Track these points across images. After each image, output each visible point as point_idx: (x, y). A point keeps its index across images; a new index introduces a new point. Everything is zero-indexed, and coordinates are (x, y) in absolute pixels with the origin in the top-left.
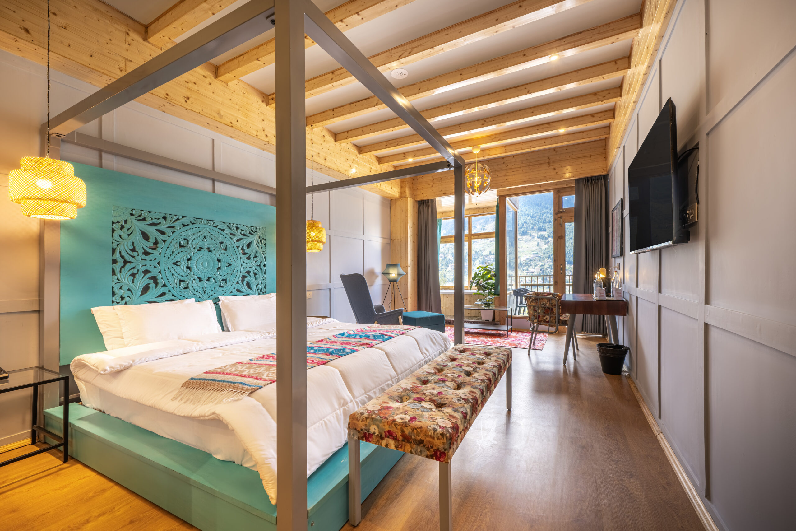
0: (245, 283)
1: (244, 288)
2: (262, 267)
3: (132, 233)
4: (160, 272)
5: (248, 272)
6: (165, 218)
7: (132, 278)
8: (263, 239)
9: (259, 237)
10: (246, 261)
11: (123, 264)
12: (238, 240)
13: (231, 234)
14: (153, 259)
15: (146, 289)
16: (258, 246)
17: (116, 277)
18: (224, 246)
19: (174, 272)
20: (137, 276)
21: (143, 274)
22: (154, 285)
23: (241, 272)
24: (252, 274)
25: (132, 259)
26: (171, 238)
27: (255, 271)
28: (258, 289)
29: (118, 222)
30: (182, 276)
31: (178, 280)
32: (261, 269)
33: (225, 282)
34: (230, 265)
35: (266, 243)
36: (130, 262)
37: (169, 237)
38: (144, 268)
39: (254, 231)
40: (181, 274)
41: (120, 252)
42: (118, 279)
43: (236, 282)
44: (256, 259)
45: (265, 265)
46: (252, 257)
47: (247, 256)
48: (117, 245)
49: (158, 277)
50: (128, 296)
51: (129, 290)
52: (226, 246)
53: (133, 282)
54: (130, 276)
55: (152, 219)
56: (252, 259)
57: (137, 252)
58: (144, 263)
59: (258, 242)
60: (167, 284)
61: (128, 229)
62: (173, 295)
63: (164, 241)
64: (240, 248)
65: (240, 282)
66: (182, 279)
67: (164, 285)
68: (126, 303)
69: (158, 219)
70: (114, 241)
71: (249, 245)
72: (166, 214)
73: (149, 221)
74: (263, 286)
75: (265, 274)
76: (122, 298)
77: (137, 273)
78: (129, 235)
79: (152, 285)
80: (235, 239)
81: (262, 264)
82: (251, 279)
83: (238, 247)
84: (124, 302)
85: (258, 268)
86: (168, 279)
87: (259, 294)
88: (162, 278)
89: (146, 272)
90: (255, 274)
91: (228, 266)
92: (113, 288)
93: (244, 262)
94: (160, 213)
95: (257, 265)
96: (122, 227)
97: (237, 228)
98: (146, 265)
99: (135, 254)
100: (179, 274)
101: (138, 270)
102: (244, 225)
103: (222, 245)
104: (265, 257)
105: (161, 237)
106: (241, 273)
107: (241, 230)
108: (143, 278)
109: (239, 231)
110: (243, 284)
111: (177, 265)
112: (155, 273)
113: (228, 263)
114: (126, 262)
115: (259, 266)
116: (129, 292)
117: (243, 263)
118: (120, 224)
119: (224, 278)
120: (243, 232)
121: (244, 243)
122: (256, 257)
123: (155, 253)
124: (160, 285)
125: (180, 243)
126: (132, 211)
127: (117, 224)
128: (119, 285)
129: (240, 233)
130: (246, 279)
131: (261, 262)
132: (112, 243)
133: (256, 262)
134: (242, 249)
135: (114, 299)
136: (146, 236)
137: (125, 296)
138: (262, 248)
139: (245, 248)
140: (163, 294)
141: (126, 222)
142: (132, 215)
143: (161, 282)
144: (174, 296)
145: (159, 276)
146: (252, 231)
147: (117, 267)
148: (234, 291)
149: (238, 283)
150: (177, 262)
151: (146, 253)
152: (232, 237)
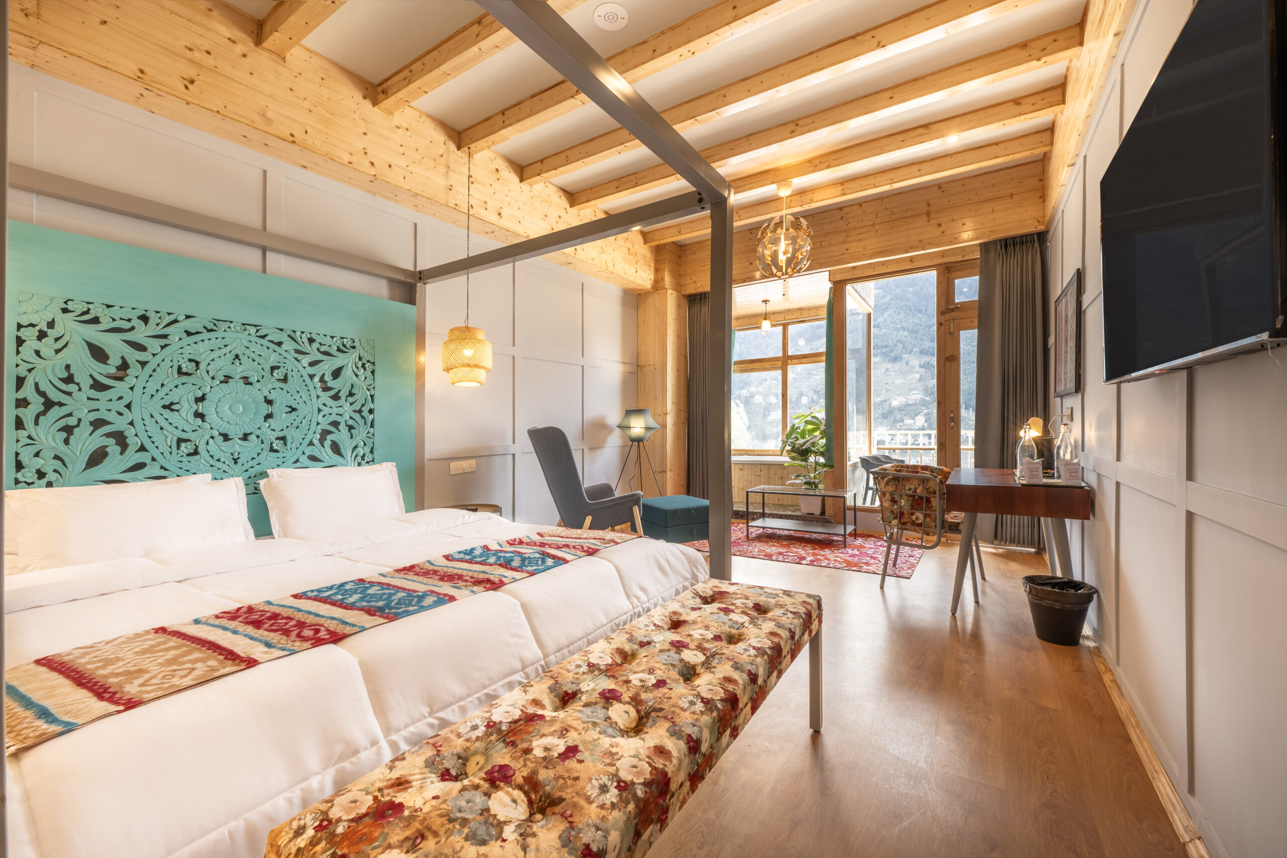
0: (327, 443)
1: (326, 453)
2: (365, 413)
3: (65, 346)
4: (131, 423)
5: (335, 424)
6: (144, 319)
7: (65, 435)
8: (368, 361)
9: (360, 359)
10: (330, 402)
11: (42, 408)
12: (312, 364)
13: (297, 351)
14: (114, 399)
15: (97, 458)
16: (357, 376)
17: (23, 434)
18: (280, 374)
19: (164, 424)
20: (76, 430)
21: (92, 428)
22: (118, 449)
23: (318, 424)
24: (342, 427)
25: (64, 398)
26: (158, 359)
27: (351, 422)
28: (356, 456)
29: (32, 325)
30: (183, 431)
31: (175, 439)
32: (363, 417)
33: (282, 442)
34: (294, 410)
35: (374, 370)
36: (61, 404)
37: (154, 355)
38: (93, 416)
39: (348, 346)
40: (181, 428)
41: (36, 385)
42: (30, 437)
43: (307, 441)
44: (351, 399)
45: (371, 411)
46: (343, 394)
47: (332, 393)
48: (30, 370)
49: (126, 434)
50: (55, 471)
51: (56, 457)
52: (286, 374)
53: (66, 442)
54: (60, 430)
55: (114, 320)
56: (343, 399)
57: (78, 384)
58: (93, 405)
59: (357, 368)
60: (148, 444)
61: (57, 340)
62: (162, 467)
63: (143, 364)
64: (316, 379)
65: (316, 442)
66: (184, 436)
67: (142, 448)
68: (50, 485)
69: (129, 320)
70: (20, 362)
71: (336, 374)
72: (146, 311)
73: (106, 323)
74: (367, 450)
75: (372, 426)
76: (41, 475)
77: (78, 425)
78: (57, 351)
79: (113, 449)
80: (305, 361)
81: (365, 410)
82: (341, 436)
83: (312, 377)
84: (44, 481)
85: (357, 416)
86: (150, 437)
87: (359, 464)
88: (136, 435)
89: (98, 424)
90: (351, 428)
91: (290, 412)
92: (17, 454)
93: (324, 405)
94: (133, 309)
95: (355, 411)
96: (42, 335)
97: (311, 341)
98: (98, 410)
99: (72, 388)
100: (176, 428)
101: (80, 420)
102: (325, 336)
103: (276, 371)
104: (372, 396)
105: (133, 356)
106: (319, 426)
107: (321, 344)
108: (90, 435)
109: (315, 345)
110: (324, 447)
111: (172, 410)
112: (119, 424)
113: (290, 407)
114: (49, 404)
115: (360, 411)
116: (59, 463)
117: (322, 407)
118: (37, 328)
119: (281, 434)
120: (323, 349)
121: (327, 367)
122: (351, 394)
123: (121, 388)
124: (131, 450)
125: (180, 368)
126: (66, 303)
127: (30, 328)
128: (34, 449)
129: (318, 349)
130: (329, 437)
131: (363, 405)
132: (17, 366)
133: (351, 404)
134: (322, 380)
135: (19, 476)
136: (99, 354)
137: (48, 469)
138: (366, 378)
139: (328, 378)
140: (140, 466)
141: (51, 324)
142: (65, 311)
143: (133, 442)
144: (166, 469)
145: (130, 432)
146: (344, 345)
147: (28, 415)
148: (304, 460)
149: (311, 444)
150: (172, 404)
151: (98, 386)
152: (299, 357)
